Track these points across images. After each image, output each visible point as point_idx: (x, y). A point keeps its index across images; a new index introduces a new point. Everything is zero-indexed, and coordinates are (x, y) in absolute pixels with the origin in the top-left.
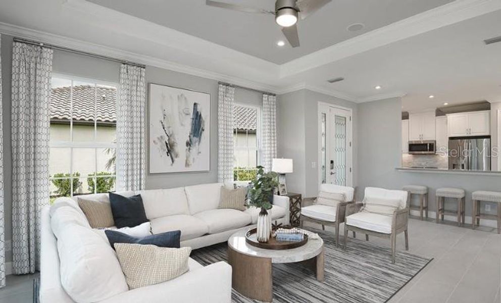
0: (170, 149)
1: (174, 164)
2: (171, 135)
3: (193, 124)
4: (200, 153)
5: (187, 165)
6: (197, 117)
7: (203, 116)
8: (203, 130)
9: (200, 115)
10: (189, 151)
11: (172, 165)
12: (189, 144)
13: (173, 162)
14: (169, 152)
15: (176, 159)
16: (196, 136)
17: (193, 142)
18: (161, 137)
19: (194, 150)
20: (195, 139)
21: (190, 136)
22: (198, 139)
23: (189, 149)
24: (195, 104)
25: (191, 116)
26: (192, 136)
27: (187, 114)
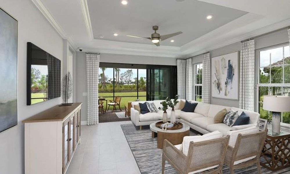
0: (219, 86)
1: (220, 94)
2: (219, 79)
3: (228, 72)
4: (232, 88)
5: (226, 95)
6: (231, 67)
7: (233, 66)
8: (234, 75)
9: (232, 66)
10: (226, 87)
11: (219, 94)
12: (226, 83)
13: (220, 92)
14: (218, 87)
15: (221, 91)
16: (229, 79)
17: (228, 82)
18: (215, 81)
19: (229, 86)
20: (229, 80)
21: (227, 79)
22: (231, 80)
23: (227, 86)
24: (229, 61)
25: (227, 68)
26: (228, 79)
27: (225, 67)
